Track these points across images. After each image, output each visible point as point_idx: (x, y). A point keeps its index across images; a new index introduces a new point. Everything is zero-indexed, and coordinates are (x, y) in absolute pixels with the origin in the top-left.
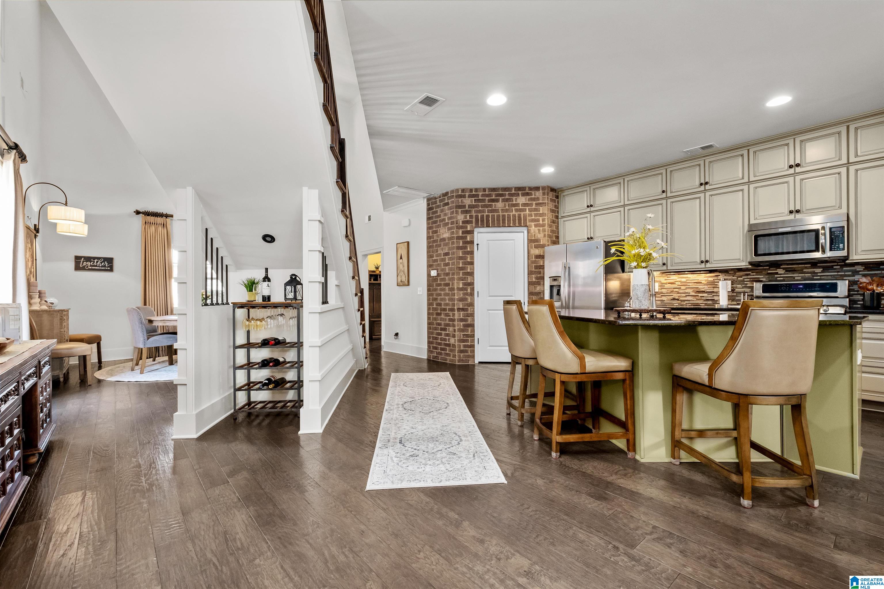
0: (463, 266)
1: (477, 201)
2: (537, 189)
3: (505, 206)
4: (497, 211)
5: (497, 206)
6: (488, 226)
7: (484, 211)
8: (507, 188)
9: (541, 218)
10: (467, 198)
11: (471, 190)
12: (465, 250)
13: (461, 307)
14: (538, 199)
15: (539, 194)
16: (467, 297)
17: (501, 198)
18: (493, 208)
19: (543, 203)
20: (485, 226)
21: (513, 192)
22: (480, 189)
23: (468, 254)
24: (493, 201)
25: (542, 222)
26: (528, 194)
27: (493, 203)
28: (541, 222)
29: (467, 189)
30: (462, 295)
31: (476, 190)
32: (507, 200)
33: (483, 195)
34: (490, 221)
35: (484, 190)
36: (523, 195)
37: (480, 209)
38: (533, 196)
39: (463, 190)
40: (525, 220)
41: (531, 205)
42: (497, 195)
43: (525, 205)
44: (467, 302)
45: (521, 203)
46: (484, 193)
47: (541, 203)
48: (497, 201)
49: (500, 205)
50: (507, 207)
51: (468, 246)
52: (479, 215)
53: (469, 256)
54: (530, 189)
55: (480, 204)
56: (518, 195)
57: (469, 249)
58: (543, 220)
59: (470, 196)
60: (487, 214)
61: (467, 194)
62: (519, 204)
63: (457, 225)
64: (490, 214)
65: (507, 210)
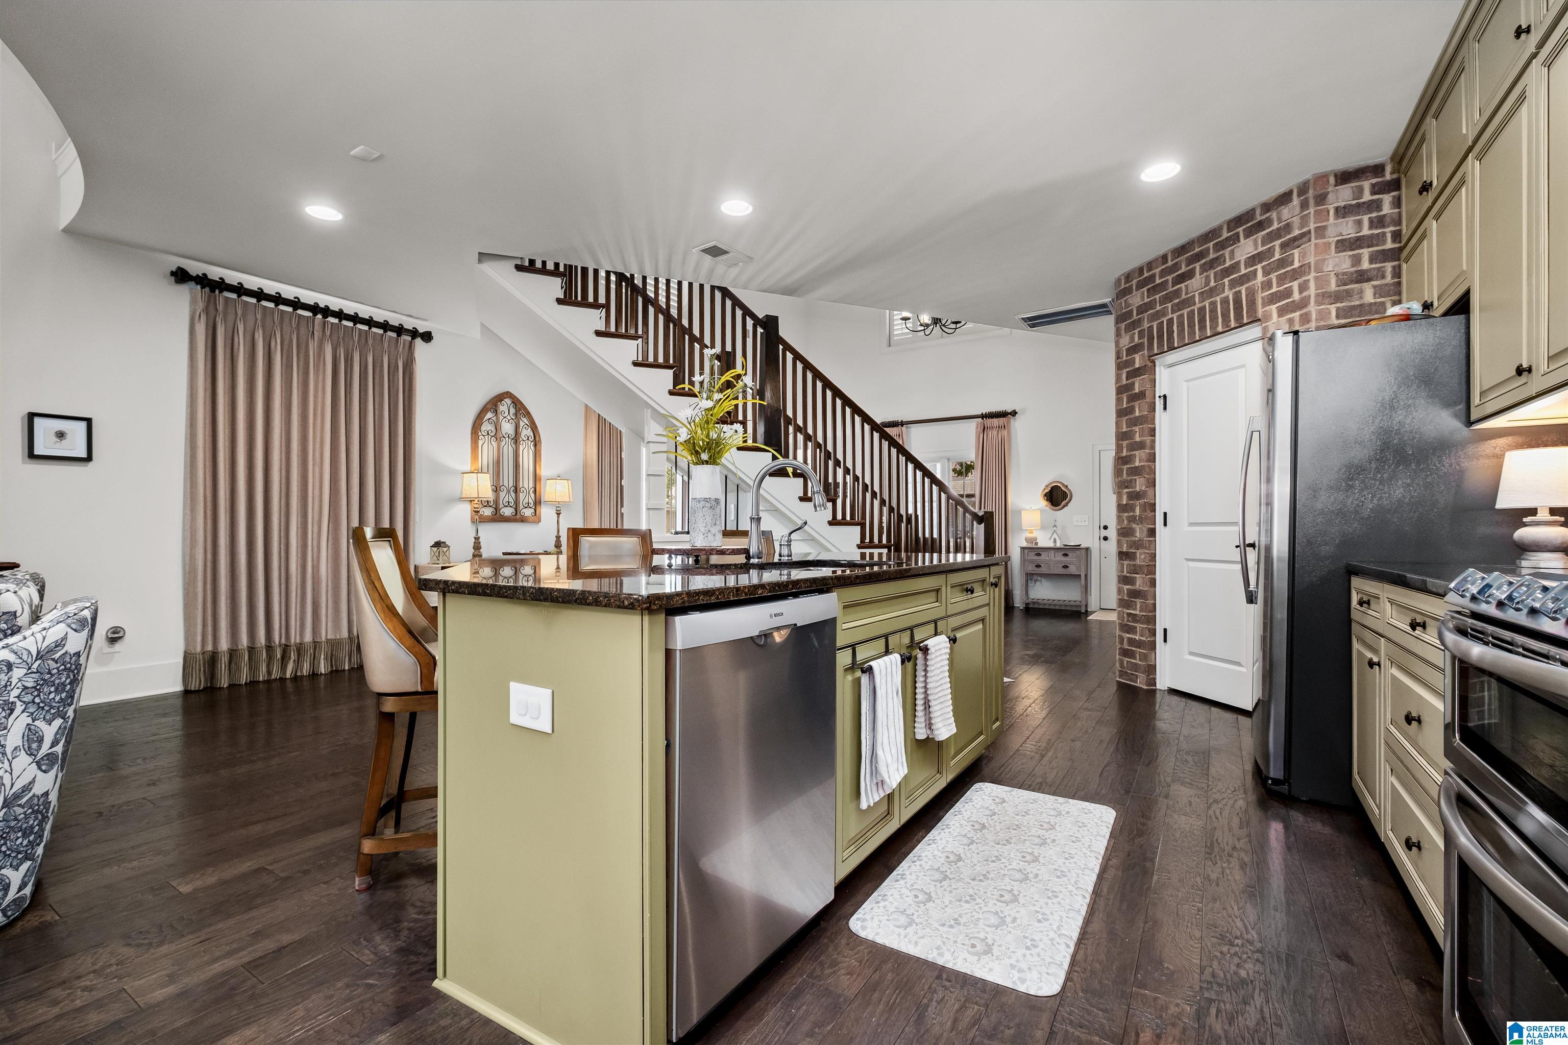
0: (1129, 454)
1: (1152, 291)
2: (1284, 198)
3: (1207, 283)
4: (1189, 302)
5: (1190, 289)
6: (1172, 348)
7: (1163, 313)
8: (1210, 232)
9: (1295, 285)
10: (1134, 293)
11: (1141, 270)
12: (1131, 416)
13: (1125, 550)
14: (1288, 227)
15: (1290, 212)
16: (1134, 526)
17: (1197, 266)
18: (1184, 296)
19: (1303, 235)
20: (1166, 349)
21: (1225, 235)
22: (1156, 260)
23: (1136, 425)
24: (1183, 278)
25: (1300, 293)
26: (1260, 226)
27: (1183, 285)
28: (1296, 296)
29: (1133, 271)
30: (1126, 522)
31: (1150, 265)
32: (1211, 264)
33: (1163, 273)
34: (1175, 335)
35: (1164, 258)
36: (1249, 233)
37: (1158, 308)
38: (1275, 226)
39: (1128, 277)
40: (1252, 303)
41: (1271, 251)
42: (1190, 261)
43: (1253, 260)
44: (1133, 539)
45: (1243, 259)
46: (1164, 267)
47: (1295, 239)
48: (1189, 275)
49: (1196, 283)
50: (1212, 284)
51: (1136, 404)
52: (1155, 324)
53: (1137, 429)
54: (1267, 207)
55: (1157, 297)
56: (1235, 239)
57: (1137, 414)
58: (1303, 288)
59: (1140, 286)
60: (1170, 316)
61: (1134, 282)
62: (1238, 263)
63: (1119, 360)
64: (1175, 316)
65: (1212, 292)
